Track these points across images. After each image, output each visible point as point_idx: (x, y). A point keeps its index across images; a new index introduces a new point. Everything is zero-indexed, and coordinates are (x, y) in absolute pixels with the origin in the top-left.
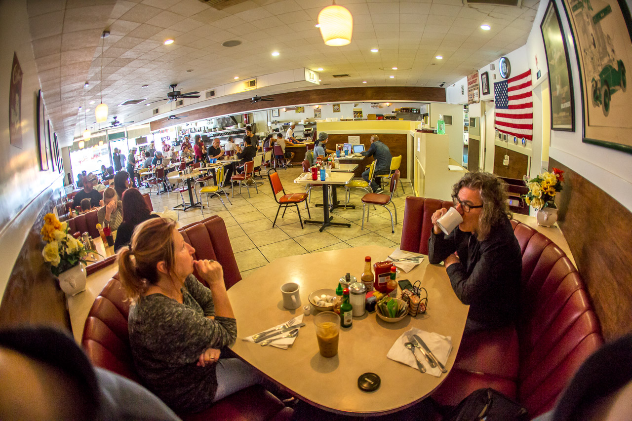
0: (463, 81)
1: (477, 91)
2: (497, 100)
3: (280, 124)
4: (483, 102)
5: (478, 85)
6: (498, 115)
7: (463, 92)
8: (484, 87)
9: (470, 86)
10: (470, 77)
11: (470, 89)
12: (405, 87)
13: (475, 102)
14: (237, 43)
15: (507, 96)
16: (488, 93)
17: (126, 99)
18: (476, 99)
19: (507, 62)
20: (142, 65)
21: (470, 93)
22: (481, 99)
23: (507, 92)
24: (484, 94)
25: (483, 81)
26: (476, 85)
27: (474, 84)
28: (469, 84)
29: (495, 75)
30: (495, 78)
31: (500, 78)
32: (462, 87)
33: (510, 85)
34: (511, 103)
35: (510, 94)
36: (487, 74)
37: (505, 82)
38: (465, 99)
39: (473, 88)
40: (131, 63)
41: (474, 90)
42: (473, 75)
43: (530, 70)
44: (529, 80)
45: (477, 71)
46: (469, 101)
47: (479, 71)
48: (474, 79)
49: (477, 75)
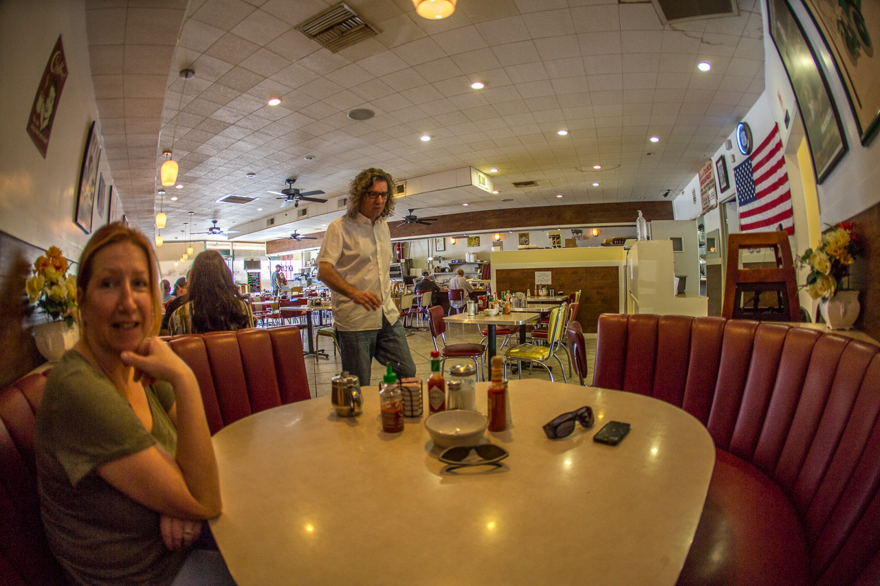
0: (694, 183)
1: (712, 190)
2: (740, 192)
3: (446, 261)
4: (723, 205)
5: (713, 180)
6: (743, 215)
7: (695, 199)
8: (722, 180)
9: (703, 186)
10: (702, 172)
11: (704, 190)
12: (617, 204)
13: (712, 208)
14: (368, 114)
15: (752, 181)
16: (728, 187)
17: (226, 192)
18: (713, 202)
19: (746, 129)
20: (242, 136)
21: (705, 196)
22: (719, 201)
23: (752, 175)
24: (723, 191)
25: (720, 171)
26: (711, 182)
27: (708, 181)
28: (702, 183)
29: (733, 156)
30: (734, 161)
31: (741, 158)
32: (694, 192)
33: (754, 162)
34: (760, 188)
35: (756, 175)
36: (722, 158)
37: (747, 160)
38: (698, 209)
39: (707, 188)
40: (227, 130)
41: (709, 189)
42: (705, 167)
43: (776, 124)
44: (778, 141)
45: (711, 159)
46: (704, 209)
47: (712, 158)
48: (707, 174)
49: (710, 165)
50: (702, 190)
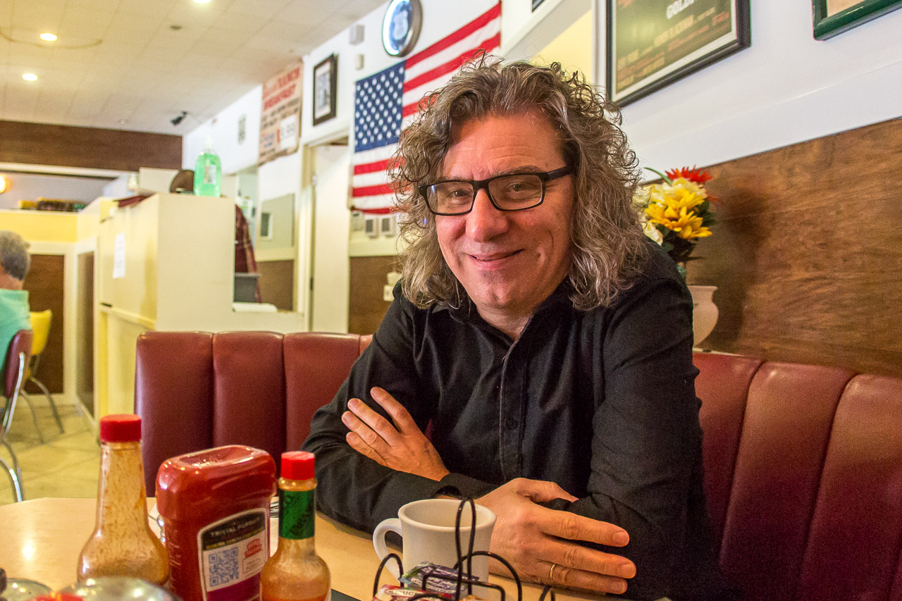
0: (250, 103)
1: (292, 119)
2: (361, 127)
4: (310, 149)
5: (299, 101)
6: (360, 170)
7: (242, 135)
8: (319, 102)
9: (270, 110)
10: (271, 83)
11: (269, 119)
13: (284, 153)
15: (400, 106)
16: (332, 114)
18: (288, 142)
19: (412, 7)
21: (270, 130)
22: (304, 140)
23: (400, 95)
24: (317, 122)
25: (319, 84)
26: (292, 103)
28: (267, 105)
29: (362, 58)
30: (362, 66)
31: (380, 57)
32: (242, 122)
33: (411, 74)
35: (411, 97)
36: (333, 60)
37: (396, 68)
38: (250, 151)
39: (277, 116)
41: (284, 116)
42: (281, 76)
44: (490, 36)
45: (300, 60)
46: (262, 154)
47: (305, 59)
48: (287, 87)
49: (297, 72)
50: (264, 119)
